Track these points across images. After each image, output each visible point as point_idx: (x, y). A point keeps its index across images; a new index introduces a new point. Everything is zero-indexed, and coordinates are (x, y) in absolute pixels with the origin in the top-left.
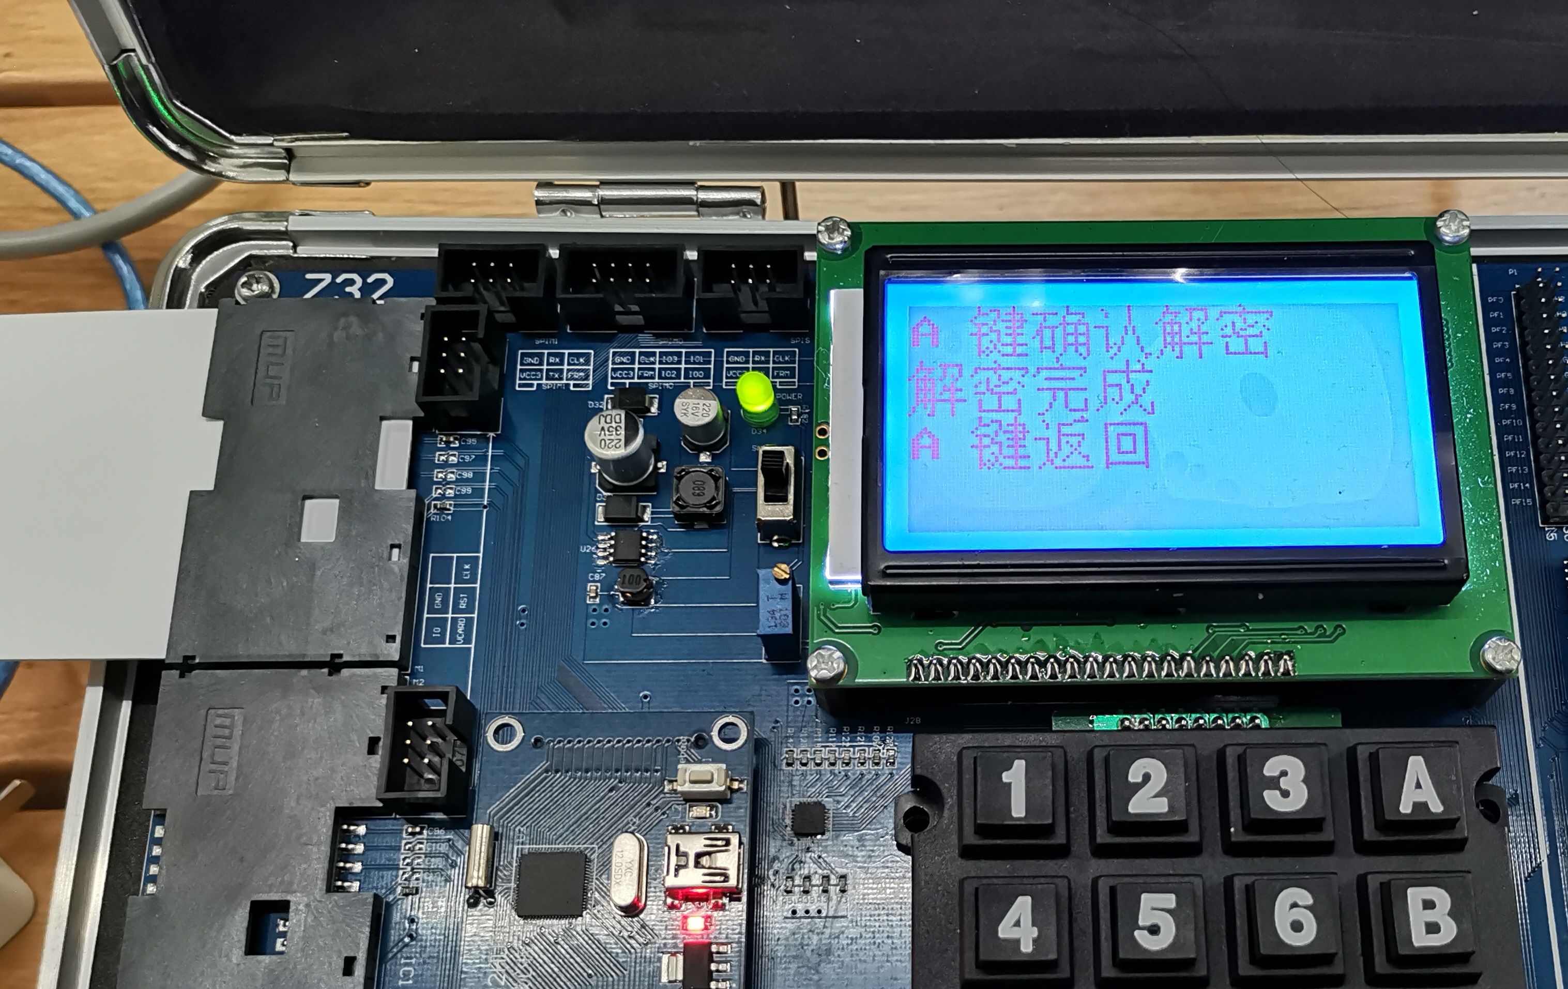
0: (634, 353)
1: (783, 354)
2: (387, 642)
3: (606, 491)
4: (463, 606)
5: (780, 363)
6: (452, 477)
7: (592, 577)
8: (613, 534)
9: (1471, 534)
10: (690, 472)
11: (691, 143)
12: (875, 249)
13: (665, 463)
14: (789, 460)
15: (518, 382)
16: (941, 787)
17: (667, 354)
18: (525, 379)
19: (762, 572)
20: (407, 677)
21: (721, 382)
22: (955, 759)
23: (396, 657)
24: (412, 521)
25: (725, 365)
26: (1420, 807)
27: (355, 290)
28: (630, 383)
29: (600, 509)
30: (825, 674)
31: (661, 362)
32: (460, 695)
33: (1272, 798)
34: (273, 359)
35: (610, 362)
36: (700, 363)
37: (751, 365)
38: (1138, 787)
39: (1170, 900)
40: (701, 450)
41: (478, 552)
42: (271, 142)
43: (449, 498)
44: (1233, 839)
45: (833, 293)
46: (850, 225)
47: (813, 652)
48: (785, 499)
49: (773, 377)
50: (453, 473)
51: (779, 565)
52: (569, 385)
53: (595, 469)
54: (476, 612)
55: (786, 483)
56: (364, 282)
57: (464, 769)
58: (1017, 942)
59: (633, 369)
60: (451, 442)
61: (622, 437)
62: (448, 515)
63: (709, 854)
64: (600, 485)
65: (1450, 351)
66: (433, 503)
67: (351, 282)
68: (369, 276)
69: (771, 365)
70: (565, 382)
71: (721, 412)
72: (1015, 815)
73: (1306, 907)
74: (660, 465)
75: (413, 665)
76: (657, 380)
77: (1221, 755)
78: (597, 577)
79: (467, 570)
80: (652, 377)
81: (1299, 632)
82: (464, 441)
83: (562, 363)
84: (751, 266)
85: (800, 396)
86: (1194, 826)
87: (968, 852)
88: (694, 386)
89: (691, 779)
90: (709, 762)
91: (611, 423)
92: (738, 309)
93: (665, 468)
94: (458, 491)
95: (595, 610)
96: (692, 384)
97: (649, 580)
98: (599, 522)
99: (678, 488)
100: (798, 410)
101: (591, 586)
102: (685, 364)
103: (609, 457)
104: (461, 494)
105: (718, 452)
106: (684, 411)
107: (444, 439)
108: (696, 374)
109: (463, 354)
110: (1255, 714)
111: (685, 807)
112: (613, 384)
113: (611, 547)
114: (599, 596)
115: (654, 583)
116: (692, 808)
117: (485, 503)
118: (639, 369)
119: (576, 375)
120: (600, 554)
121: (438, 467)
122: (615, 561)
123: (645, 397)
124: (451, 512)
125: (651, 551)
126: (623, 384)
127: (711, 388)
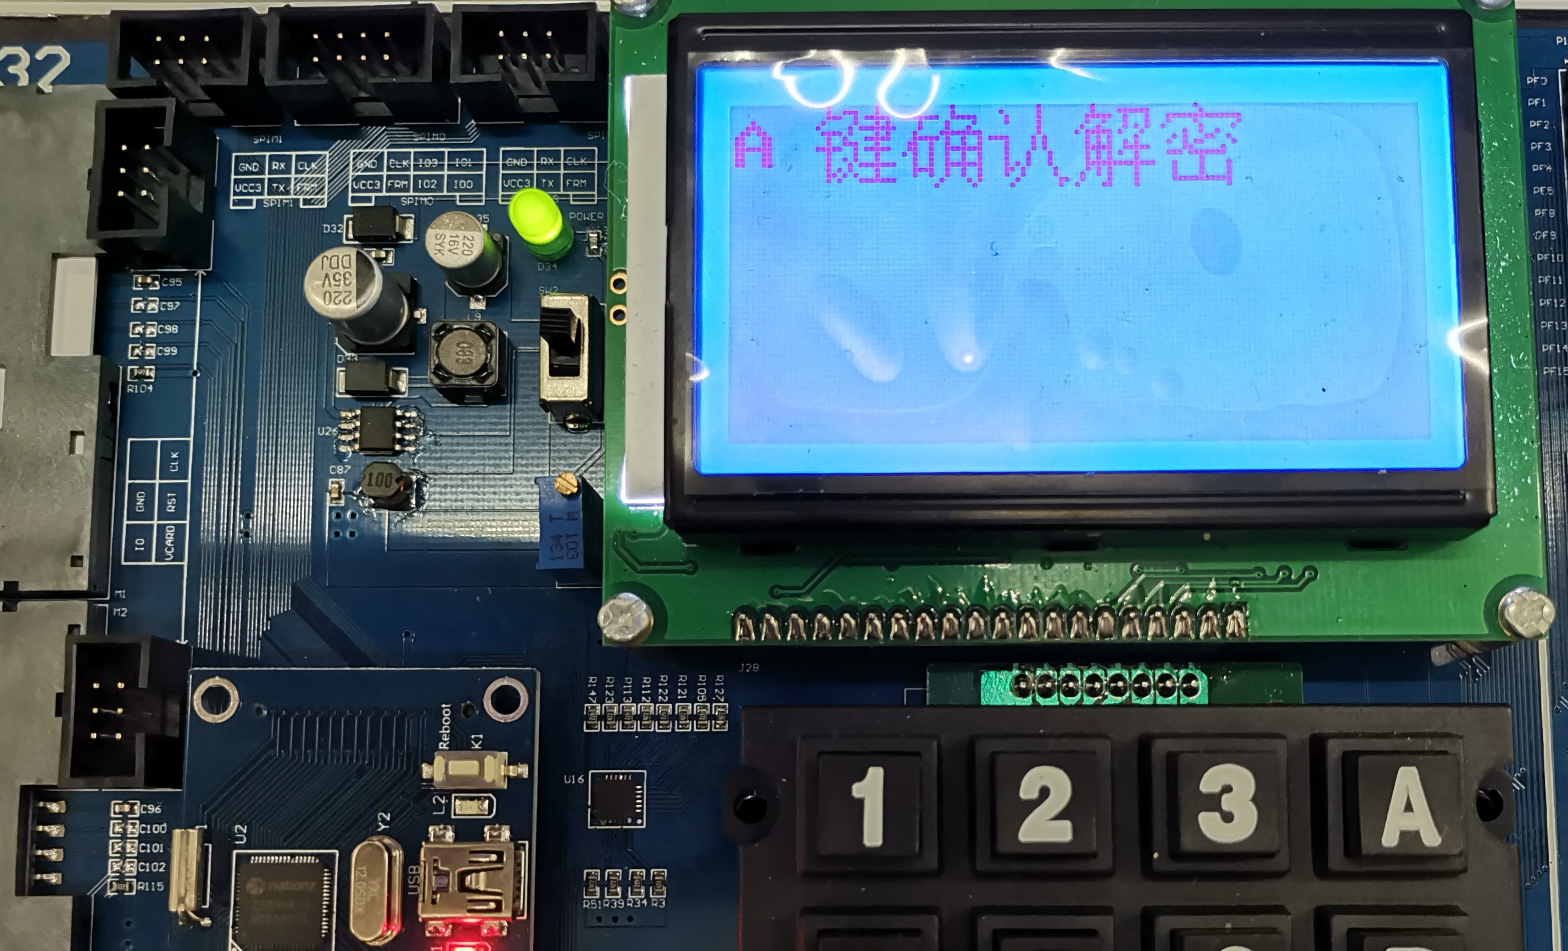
0: (381, 154)
1: (577, 155)
2: (72, 565)
3: (348, 352)
4: (171, 508)
5: (573, 167)
6: (152, 331)
7: (333, 470)
8: (359, 410)
10: (451, 330)
13: (424, 311)
14: (582, 317)
15: (232, 198)
17: (425, 155)
18: (241, 194)
20: (105, 606)
21: (498, 196)
23: (85, 584)
24: (96, 400)
25: (501, 172)
26: (1409, 837)
27: (20, 70)
28: (376, 198)
29: (342, 374)
30: (626, 632)
31: (416, 167)
33: (1209, 824)
35: (351, 167)
36: (467, 168)
37: (535, 172)
38: (1032, 803)
40: (471, 292)
41: (189, 436)
43: (150, 362)
45: (629, 79)
47: (606, 603)
48: (576, 372)
49: (565, 189)
50: (153, 326)
52: (298, 200)
54: (188, 517)
55: (578, 348)
56: (33, 60)
59: (380, 178)
60: (149, 285)
62: (148, 384)
63: (476, 872)
64: (341, 341)
66: (129, 368)
67: (16, 59)
68: (38, 49)
69: (562, 171)
70: (292, 196)
71: (488, 244)
72: (868, 844)
74: (417, 314)
75: (112, 590)
76: (411, 193)
77: (1144, 750)
78: (340, 470)
79: (174, 460)
80: (406, 189)
81: (1255, 575)
82: (166, 282)
83: (287, 170)
84: (526, 36)
85: (598, 216)
88: (460, 201)
89: (450, 772)
90: (479, 739)
91: (337, 268)
92: (516, 93)
93: (425, 318)
94: (161, 351)
95: (338, 516)
96: (458, 198)
97: (404, 479)
98: (340, 394)
99: (437, 352)
100: (598, 237)
101: (332, 483)
102: (448, 170)
103: (338, 316)
104: (163, 356)
105: (494, 296)
106: (439, 247)
107: (140, 280)
108: (463, 184)
109: (146, 170)
110: (1190, 672)
111: (449, 798)
112: (354, 200)
113: (355, 429)
114: (343, 496)
115: (414, 478)
116: (458, 802)
117: (195, 368)
118: (389, 177)
119: (307, 187)
120: (343, 438)
121: (135, 317)
122: (361, 449)
123: (395, 219)
124: (153, 380)
125: (409, 434)
126: (368, 199)
127: (483, 204)
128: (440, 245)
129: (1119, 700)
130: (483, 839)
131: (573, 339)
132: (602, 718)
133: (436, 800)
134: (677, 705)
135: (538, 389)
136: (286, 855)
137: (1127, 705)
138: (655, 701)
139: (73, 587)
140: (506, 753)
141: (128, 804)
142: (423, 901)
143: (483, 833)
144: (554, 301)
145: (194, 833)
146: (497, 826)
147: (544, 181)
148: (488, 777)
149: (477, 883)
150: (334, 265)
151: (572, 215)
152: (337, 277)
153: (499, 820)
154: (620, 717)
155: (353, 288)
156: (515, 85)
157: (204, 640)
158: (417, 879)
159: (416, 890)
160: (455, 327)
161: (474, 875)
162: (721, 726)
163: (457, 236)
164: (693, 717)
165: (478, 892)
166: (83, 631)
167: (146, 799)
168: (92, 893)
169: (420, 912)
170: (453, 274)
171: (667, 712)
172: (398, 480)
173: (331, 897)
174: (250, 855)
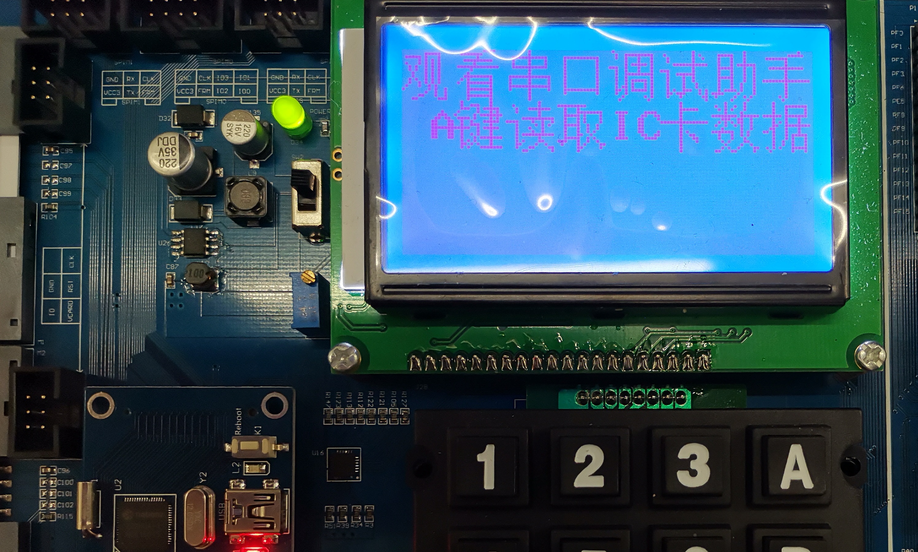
3: (176, 194)
5: (312, 81)
6: (55, 181)
7: (168, 267)
10: (237, 182)
15: (102, 98)
18: (108, 96)
21: (265, 98)
24: (23, 224)
29: (172, 208)
36: (246, 81)
41: (80, 246)
43: (55, 201)
52: (143, 101)
59: (193, 87)
60: (52, 152)
62: (54, 214)
66: (42, 204)
69: (305, 84)
70: (139, 98)
78: (173, 267)
79: (72, 261)
80: (209, 94)
82: (63, 151)
88: (243, 101)
89: (242, 448)
90: (259, 429)
91: (168, 145)
92: (276, 35)
93: (222, 173)
94: (61, 194)
95: (172, 294)
96: (241, 100)
97: (211, 273)
98: (172, 220)
99: (230, 195)
100: (328, 124)
101: (168, 274)
102: (235, 82)
103: (168, 174)
104: (63, 196)
105: (264, 160)
106: (229, 132)
107: (47, 150)
108: (244, 91)
109: (48, 83)
110: (681, 390)
111: (242, 464)
112: (178, 100)
113: (181, 242)
114: (174, 283)
115: (218, 272)
116: (247, 466)
117: (83, 204)
118: (199, 86)
119: (149, 92)
120: (174, 247)
121: (45, 173)
122: (185, 254)
123: (202, 113)
124: (57, 212)
125: (214, 245)
126: (186, 100)
127: (257, 103)
128: (230, 130)
129: (639, 406)
130: (262, 488)
131: (312, 188)
132: (334, 416)
133: (234, 464)
134: (379, 409)
135: (291, 218)
136: (146, 497)
137: (644, 409)
138: (366, 407)
139: (12, 339)
140: (276, 437)
141: (50, 468)
142: (227, 523)
143: (263, 484)
144: (300, 165)
145: (90, 484)
146: (271, 480)
147: (294, 89)
148: (265, 451)
149: (259, 513)
150: (166, 143)
151: (312, 111)
152: (168, 150)
153: (271, 477)
154: (345, 416)
155: (177, 157)
156: (276, 30)
157: (93, 370)
158: (224, 511)
159: (223, 517)
160: (240, 180)
161: (257, 508)
162: (405, 422)
163: (240, 125)
164: (388, 416)
165: (259, 517)
166: (19, 365)
167: (60, 465)
168: (31, 520)
169: (225, 530)
170: (239, 148)
171: (373, 413)
172: (207, 274)
173: (173, 521)
174: (124, 497)
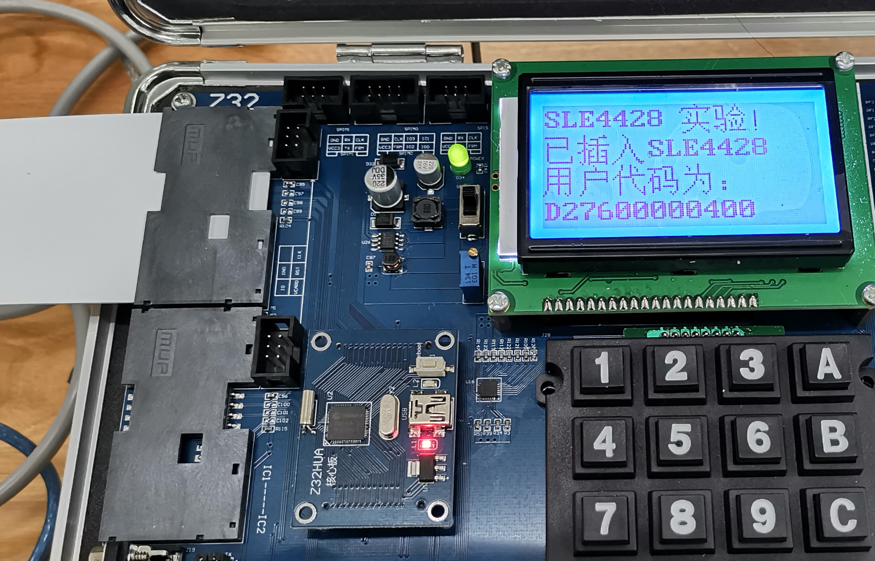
0: (391, 135)
1: (474, 135)
2: (256, 293)
4: (297, 273)
8: (380, 234)
9: (856, 229)
11: (422, 21)
12: (524, 75)
13: (408, 195)
14: (478, 192)
16: (562, 370)
17: (409, 136)
19: (462, 253)
20: (267, 313)
22: (569, 353)
23: (261, 301)
25: (442, 142)
26: (829, 376)
27: (237, 103)
28: (389, 152)
30: (497, 307)
31: (406, 141)
32: (296, 321)
33: (744, 372)
34: (193, 140)
35: (378, 141)
37: (456, 142)
38: (670, 366)
39: (688, 427)
40: (428, 188)
42: (191, 23)
44: (724, 396)
45: (501, 100)
46: (510, 63)
47: (490, 296)
48: (475, 214)
49: (468, 148)
50: (292, 202)
51: (472, 248)
53: (370, 199)
54: (305, 277)
55: (476, 205)
56: (243, 98)
57: (298, 362)
58: (604, 451)
61: (385, 180)
63: (434, 405)
64: (372, 208)
65: (844, 129)
67: (235, 98)
68: (245, 95)
71: (439, 167)
72: (603, 382)
73: (765, 432)
74: (406, 196)
75: (270, 306)
76: (404, 150)
77: (717, 350)
81: (760, 283)
83: (351, 142)
84: (456, 87)
85: (483, 158)
86: (702, 388)
87: (576, 404)
